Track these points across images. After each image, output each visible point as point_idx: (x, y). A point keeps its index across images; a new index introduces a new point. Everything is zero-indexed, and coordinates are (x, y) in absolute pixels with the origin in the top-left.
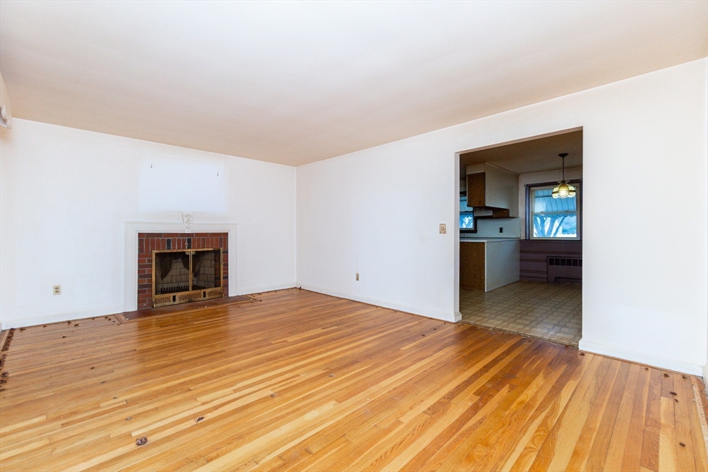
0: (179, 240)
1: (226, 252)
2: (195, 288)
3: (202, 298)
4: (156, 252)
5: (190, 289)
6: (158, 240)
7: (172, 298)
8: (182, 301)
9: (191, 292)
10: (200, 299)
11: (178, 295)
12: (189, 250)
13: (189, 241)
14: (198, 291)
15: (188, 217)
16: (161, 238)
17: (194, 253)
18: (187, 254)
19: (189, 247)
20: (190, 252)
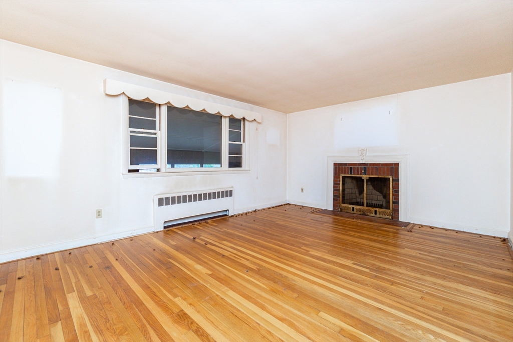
0: (358, 168)
1: (396, 180)
2: (368, 205)
3: (373, 215)
4: (342, 175)
5: (365, 205)
6: (345, 168)
7: (351, 209)
8: (358, 213)
9: (365, 208)
10: (371, 215)
11: (356, 207)
12: (364, 176)
13: (365, 169)
14: (371, 208)
15: (363, 151)
16: (346, 167)
17: (368, 179)
18: (363, 178)
19: (365, 174)
20: (365, 177)
